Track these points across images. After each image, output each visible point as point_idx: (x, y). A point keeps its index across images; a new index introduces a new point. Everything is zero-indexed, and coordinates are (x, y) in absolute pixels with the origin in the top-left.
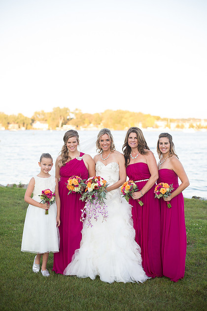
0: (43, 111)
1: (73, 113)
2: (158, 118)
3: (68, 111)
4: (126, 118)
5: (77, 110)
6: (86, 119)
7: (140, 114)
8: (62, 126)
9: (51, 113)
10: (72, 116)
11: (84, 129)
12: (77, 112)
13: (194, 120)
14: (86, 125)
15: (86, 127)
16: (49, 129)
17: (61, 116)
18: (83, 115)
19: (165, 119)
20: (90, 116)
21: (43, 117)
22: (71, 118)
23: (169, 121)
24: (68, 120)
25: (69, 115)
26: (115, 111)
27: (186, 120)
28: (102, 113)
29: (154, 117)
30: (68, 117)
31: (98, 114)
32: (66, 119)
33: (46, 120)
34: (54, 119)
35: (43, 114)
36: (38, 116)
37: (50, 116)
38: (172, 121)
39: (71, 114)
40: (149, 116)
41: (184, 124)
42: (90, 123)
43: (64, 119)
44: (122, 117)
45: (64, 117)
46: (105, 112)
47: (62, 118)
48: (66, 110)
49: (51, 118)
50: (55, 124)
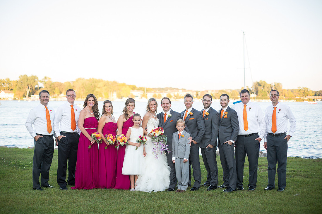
0: (8, 80)
1: (41, 82)
2: (134, 88)
3: (36, 80)
4: (99, 88)
5: (46, 78)
6: (56, 88)
7: (115, 83)
8: (29, 96)
9: (17, 82)
10: (40, 85)
11: (54, 99)
12: (46, 81)
13: (171, 89)
14: (56, 95)
15: (56, 97)
16: (15, 99)
17: (28, 85)
18: (53, 84)
19: (141, 89)
20: (60, 85)
21: (8, 86)
22: (40, 87)
23: (145, 90)
24: (36, 89)
25: (37, 84)
26: (87, 80)
27: (163, 89)
28: (73, 82)
29: (129, 86)
30: (36, 86)
31: (69, 83)
32: (34, 89)
33: (12, 90)
34: (20, 88)
35: (8, 82)
36: (3, 84)
37: (16, 85)
38: (148, 90)
39: (39, 83)
40: (124, 85)
41: (161, 94)
42: (61, 93)
43: (32, 89)
44: (95, 86)
45: (32, 86)
46: (77, 81)
47: (30, 88)
48: (34, 78)
49: (17, 87)
50: (22, 94)
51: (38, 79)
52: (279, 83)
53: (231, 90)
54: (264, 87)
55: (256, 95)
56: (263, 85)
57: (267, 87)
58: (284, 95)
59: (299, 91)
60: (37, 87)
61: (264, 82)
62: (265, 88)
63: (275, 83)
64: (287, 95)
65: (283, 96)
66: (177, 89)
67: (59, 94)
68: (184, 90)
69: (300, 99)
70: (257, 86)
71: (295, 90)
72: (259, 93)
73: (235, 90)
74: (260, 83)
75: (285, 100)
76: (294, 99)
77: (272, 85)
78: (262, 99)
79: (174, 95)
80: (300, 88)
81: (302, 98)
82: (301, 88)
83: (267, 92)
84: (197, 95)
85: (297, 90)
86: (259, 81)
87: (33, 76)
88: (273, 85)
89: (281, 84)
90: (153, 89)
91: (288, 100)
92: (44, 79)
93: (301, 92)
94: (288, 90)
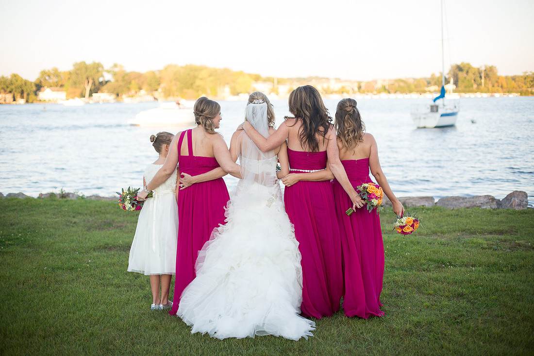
0: (56, 70)
1: (108, 72)
2: (257, 78)
3: (100, 69)
4: (202, 79)
5: (115, 66)
6: (133, 82)
7: (226, 71)
8: (90, 95)
9: (70, 73)
10: (107, 77)
11: (130, 99)
12: (117, 70)
14: (133, 92)
15: (132, 96)
17: (87, 78)
18: (127, 74)
19: (268, 80)
20: (139, 76)
21: (56, 80)
22: (107, 80)
23: (276, 82)
24: (101, 84)
25: (102, 76)
26: (182, 67)
28: (160, 71)
29: (250, 75)
30: (101, 80)
31: (153, 73)
32: (97, 83)
33: (62, 86)
34: (75, 83)
35: (56, 74)
36: (47, 78)
37: (69, 79)
38: (280, 82)
39: (105, 74)
40: (241, 74)
42: (140, 89)
43: (94, 83)
44: (195, 77)
45: (93, 79)
46: (166, 69)
47: (91, 82)
48: (97, 67)
49: (71, 80)
50: (78, 92)
51: (103, 67)
52: (492, 66)
53: (415, 79)
54: (467, 72)
55: (454, 87)
56: (465, 69)
57: (473, 72)
58: (500, 85)
59: (525, 78)
60: (102, 82)
61: (468, 64)
62: (470, 74)
63: (485, 66)
64: (505, 86)
65: (498, 86)
66: (327, 79)
67: (137, 90)
68: (338, 80)
69: (527, 91)
70: (457, 71)
71: (519, 77)
72: (460, 83)
73: (421, 79)
74: (462, 66)
75: (502, 94)
76: (517, 92)
77: (481, 69)
78: (465, 92)
79: (323, 89)
80: (527, 74)
81: (530, 90)
82: (529, 73)
83: (473, 81)
84: (360, 88)
85: (522, 77)
86: (459, 63)
87: (94, 63)
88: (483, 68)
89: (495, 67)
90: (289, 79)
91: (507, 94)
92: (112, 68)
93: (529, 80)
94: (507, 78)
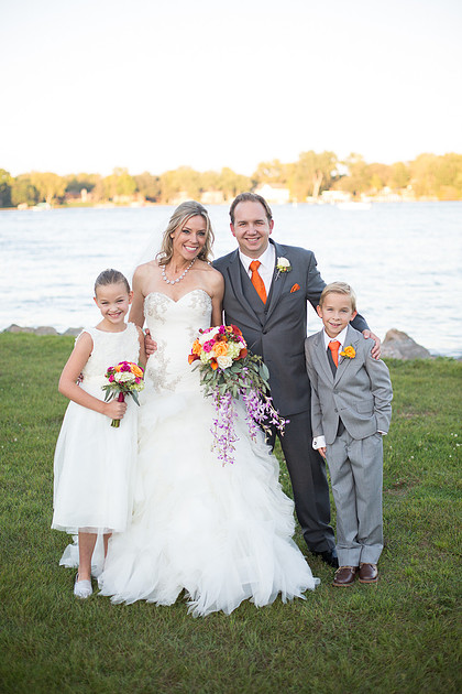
0: (277, 162)
1: (343, 163)
3: (333, 160)
5: (353, 155)
6: (375, 177)
8: (320, 193)
9: (295, 166)
10: (342, 170)
11: (371, 199)
12: (354, 161)
14: (375, 189)
15: (373, 195)
16: (291, 202)
17: (316, 172)
18: (367, 167)
20: (383, 168)
21: (277, 174)
22: (341, 174)
24: (334, 179)
25: (336, 169)
26: (440, 157)
28: (411, 162)
30: (334, 174)
31: (401, 164)
32: (329, 178)
33: (284, 182)
34: (301, 178)
35: (278, 167)
36: (266, 171)
37: (294, 172)
39: (339, 166)
42: (384, 185)
43: (324, 178)
44: (457, 170)
45: (324, 173)
46: (420, 158)
47: (321, 176)
48: (329, 157)
49: (296, 175)
50: (305, 189)
51: (337, 158)
60: (335, 177)
67: (380, 187)
87: (326, 153)
92: (348, 158)
